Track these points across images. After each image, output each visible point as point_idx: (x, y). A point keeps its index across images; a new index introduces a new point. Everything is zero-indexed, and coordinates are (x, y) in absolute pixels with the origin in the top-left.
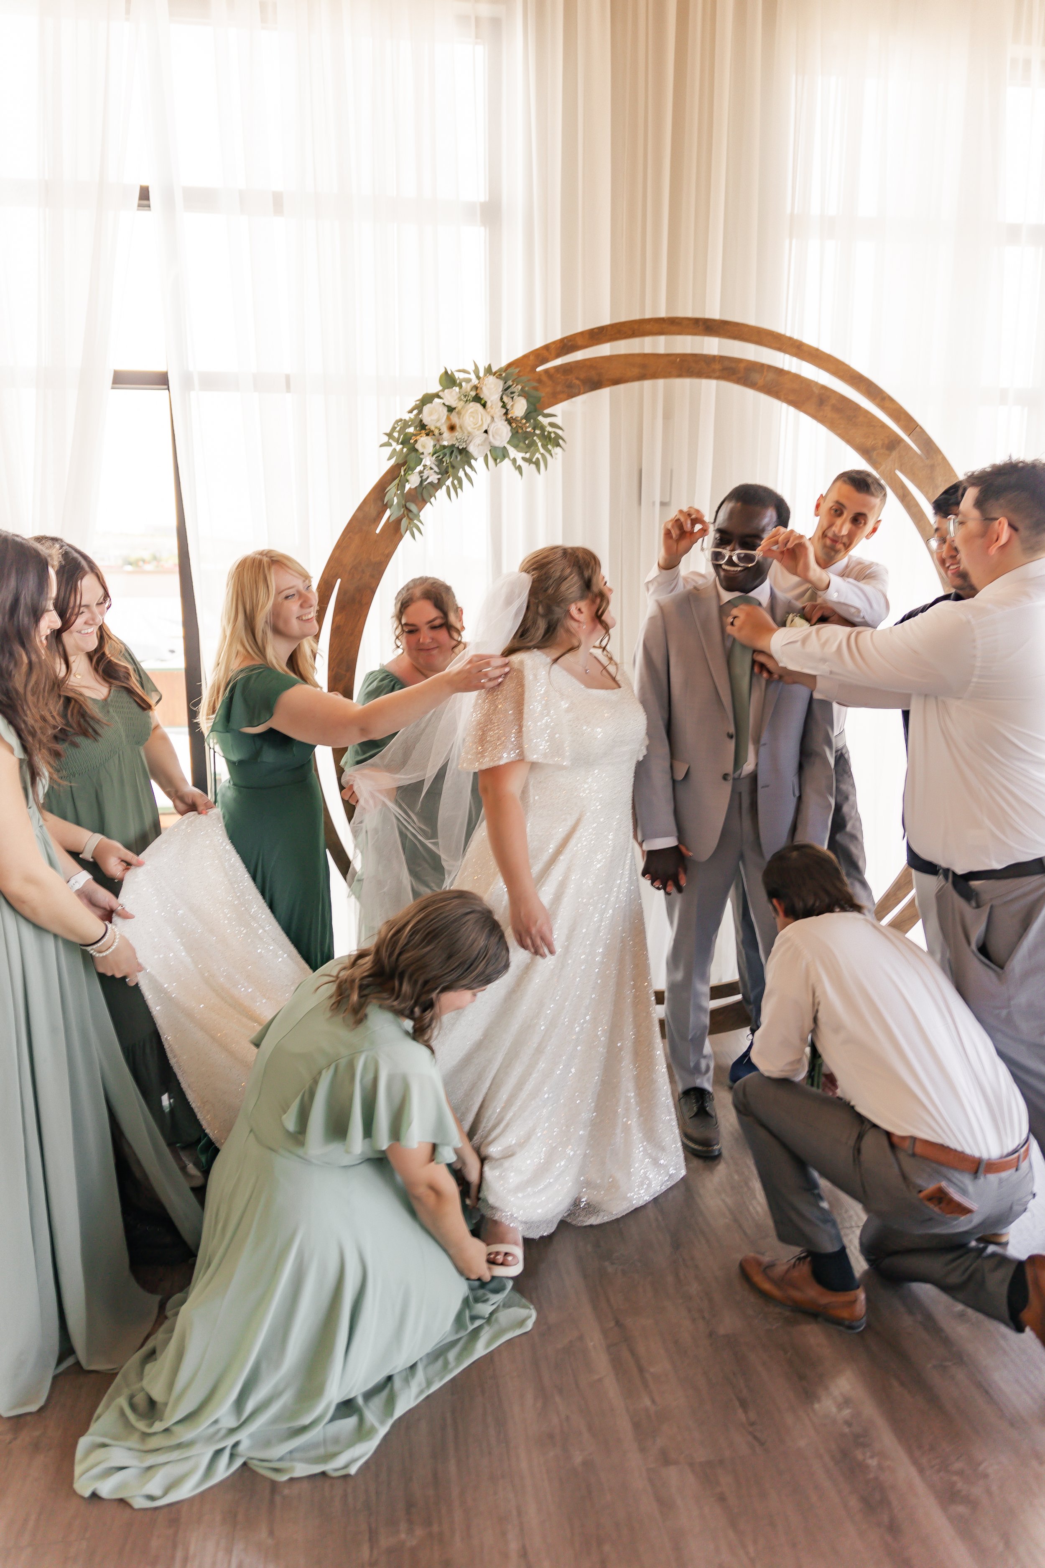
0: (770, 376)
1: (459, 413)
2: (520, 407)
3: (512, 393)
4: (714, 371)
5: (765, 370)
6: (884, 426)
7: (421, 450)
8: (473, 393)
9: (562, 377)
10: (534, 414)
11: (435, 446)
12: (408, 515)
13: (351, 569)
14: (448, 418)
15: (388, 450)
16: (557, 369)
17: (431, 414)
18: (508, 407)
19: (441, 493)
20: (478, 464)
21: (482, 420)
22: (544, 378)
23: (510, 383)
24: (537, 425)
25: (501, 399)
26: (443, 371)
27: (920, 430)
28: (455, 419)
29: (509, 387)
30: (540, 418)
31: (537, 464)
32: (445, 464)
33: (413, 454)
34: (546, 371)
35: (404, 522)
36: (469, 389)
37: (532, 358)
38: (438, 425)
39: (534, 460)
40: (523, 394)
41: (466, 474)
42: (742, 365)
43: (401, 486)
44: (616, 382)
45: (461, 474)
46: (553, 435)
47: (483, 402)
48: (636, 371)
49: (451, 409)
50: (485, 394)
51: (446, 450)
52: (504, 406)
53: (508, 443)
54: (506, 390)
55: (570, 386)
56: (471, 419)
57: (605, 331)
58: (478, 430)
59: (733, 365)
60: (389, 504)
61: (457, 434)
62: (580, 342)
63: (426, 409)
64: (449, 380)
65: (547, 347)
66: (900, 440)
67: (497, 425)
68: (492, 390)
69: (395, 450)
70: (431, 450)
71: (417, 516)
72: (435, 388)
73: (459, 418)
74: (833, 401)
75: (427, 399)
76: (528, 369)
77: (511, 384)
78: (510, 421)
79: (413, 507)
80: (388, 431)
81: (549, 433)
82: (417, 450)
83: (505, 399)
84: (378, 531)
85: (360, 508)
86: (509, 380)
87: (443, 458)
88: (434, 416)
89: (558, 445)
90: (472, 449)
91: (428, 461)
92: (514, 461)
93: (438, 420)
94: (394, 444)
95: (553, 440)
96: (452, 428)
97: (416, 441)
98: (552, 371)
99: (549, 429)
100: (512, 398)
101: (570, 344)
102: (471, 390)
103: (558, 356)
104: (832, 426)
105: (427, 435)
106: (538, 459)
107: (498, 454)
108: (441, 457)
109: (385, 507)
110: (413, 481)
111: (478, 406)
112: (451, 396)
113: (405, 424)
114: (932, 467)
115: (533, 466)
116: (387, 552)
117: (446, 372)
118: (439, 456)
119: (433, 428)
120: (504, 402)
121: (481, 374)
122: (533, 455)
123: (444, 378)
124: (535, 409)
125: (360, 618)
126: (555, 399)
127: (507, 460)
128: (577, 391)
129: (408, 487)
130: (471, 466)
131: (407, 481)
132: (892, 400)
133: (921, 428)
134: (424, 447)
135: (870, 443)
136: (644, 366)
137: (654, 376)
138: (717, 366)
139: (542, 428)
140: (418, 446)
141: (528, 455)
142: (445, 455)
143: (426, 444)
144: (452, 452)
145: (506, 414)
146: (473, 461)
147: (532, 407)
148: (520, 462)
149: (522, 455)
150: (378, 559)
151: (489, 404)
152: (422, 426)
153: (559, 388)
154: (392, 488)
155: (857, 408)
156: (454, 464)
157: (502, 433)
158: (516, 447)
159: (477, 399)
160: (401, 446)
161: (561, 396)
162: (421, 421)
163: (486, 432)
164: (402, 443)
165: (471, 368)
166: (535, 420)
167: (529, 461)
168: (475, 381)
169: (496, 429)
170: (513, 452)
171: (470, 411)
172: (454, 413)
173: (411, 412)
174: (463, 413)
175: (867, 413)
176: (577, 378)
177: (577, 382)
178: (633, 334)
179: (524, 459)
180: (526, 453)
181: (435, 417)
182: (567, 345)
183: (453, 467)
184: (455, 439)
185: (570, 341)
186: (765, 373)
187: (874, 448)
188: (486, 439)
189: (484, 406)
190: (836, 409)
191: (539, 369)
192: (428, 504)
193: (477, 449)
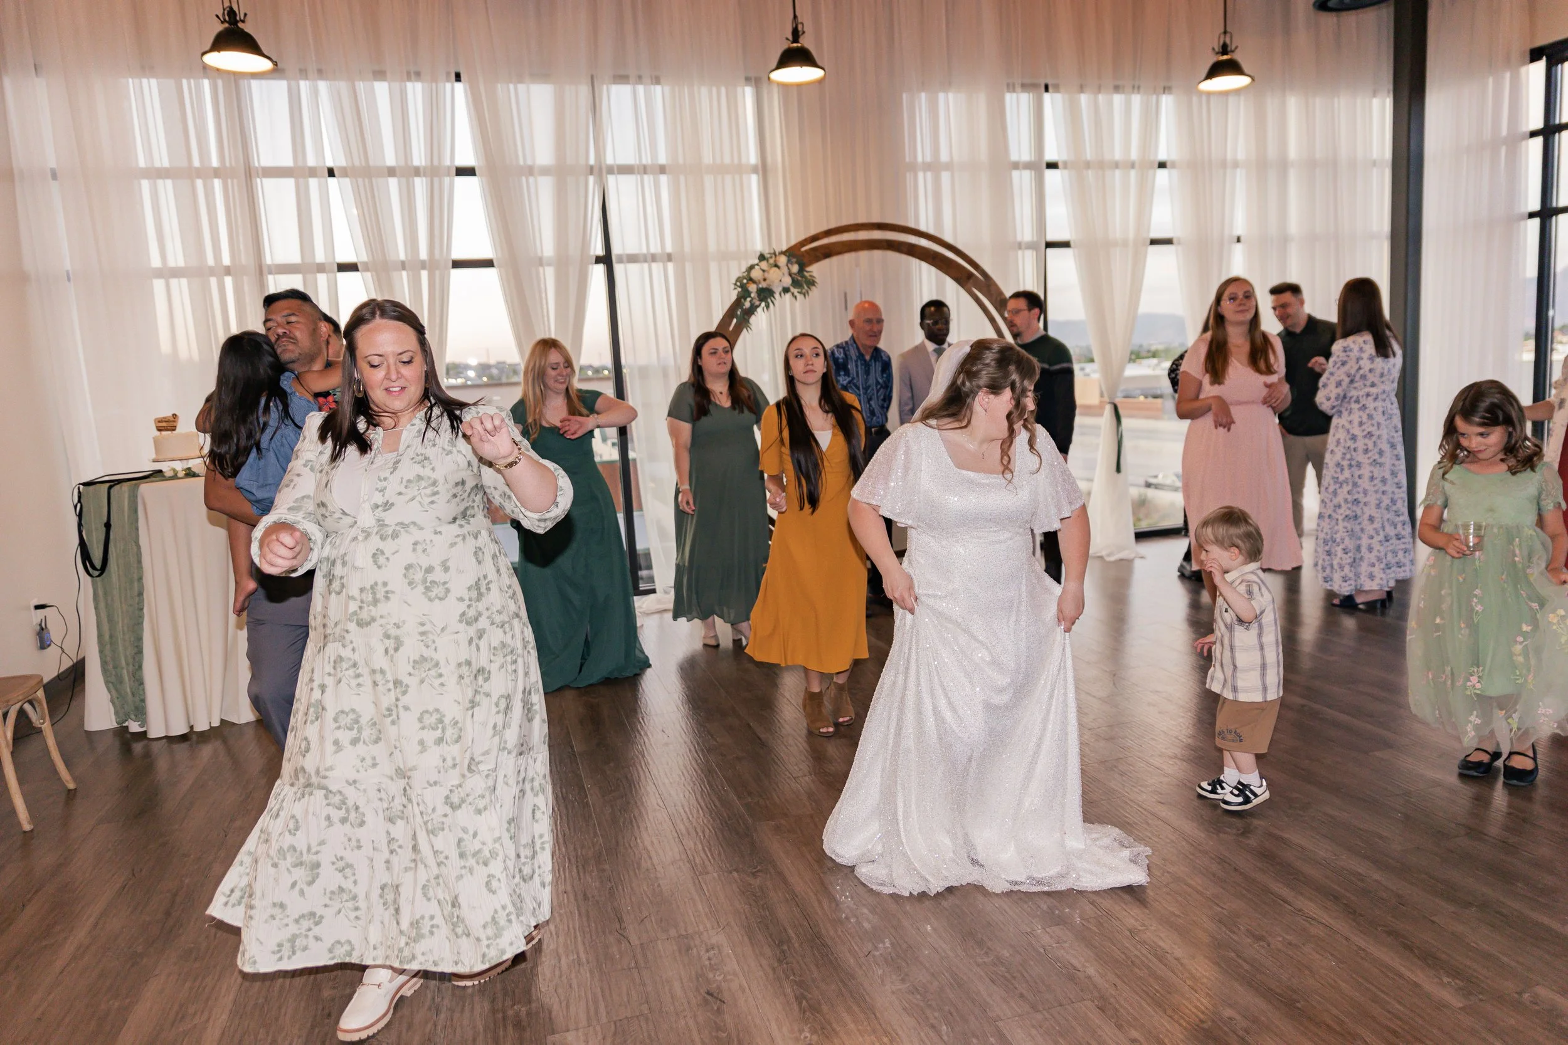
1: (768, 273)
2: (795, 268)
3: (791, 261)
4: (883, 246)
6: (964, 268)
7: (750, 290)
8: (774, 263)
9: (813, 253)
10: (802, 271)
11: (757, 288)
12: (744, 320)
14: (763, 275)
15: (734, 291)
16: (810, 249)
17: (754, 274)
18: (790, 269)
19: (760, 310)
20: (777, 296)
21: (778, 275)
22: (805, 254)
24: (803, 276)
25: (786, 264)
26: (759, 253)
28: (766, 275)
29: (790, 259)
30: (804, 273)
31: (804, 294)
32: (761, 296)
33: (747, 292)
34: (806, 251)
35: (744, 323)
36: (772, 261)
37: (798, 245)
38: (758, 278)
39: (803, 292)
40: (797, 262)
42: (896, 243)
43: (741, 307)
44: (840, 254)
45: (769, 300)
48: (846, 248)
49: (764, 271)
50: (779, 264)
51: (762, 290)
52: (788, 268)
53: (790, 285)
54: (788, 260)
55: (816, 257)
56: (774, 275)
57: (830, 231)
58: (776, 280)
59: (892, 243)
60: (736, 316)
61: (768, 281)
62: (821, 237)
63: (752, 271)
64: (762, 258)
65: (805, 240)
66: (973, 274)
67: (785, 277)
68: (783, 260)
69: (738, 290)
70: (755, 290)
71: (749, 321)
72: (756, 262)
73: (768, 275)
74: (940, 258)
75: (752, 267)
76: (797, 250)
77: (791, 257)
78: (790, 275)
79: (747, 317)
80: (735, 282)
81: (809, 279)
82: (748, 290)
83: (788, 264)
84: (731, 329)
85: (722, 319)
86: (790, 255)
87: (760, 293)
88: (756, 274)
89: (814, 285)
90: (774, 289)
91: (754, 295)
92: (793, 294)
93: (758, 276)
94: (737, 288)
95: (811, 283)
96: (765, 280)
97: (748, 286)
98: (808, 251)
100: (792, 264)
103: (810, 244)
104: (940, 269)
105: (753, 283)
106: (805, 292)
107: (786, 290)
109: (734, 317)
110: (747, 304)
111: (776, 269)
112: (764, 265)
113: (744, 278)
114: (992, 288)
115: (802, 296)
117: (761, 254)
119: (755, 280)
120: (788, 266)
121: (777, 254)
122: (802, 290)
123: (760, 257)
124: (802, 269)
126: (811, 263)
127: (790, 293)
128: (820, 259)
129: (744, 307)
130: (774, 297)
131: (744, 304)
135: (958, 276)
136: (851, 246)
137: (857, 250)
138: (884, 244)
139: (806, 278)
140: (749, 288)
141: (800, 291)
142: (762, 292)
143: (753, 288)
144: (765, 291)
145: (789, 272)
146: (774, 295)
148: (796, 294)
149: (797, 291)
151: (781, 268)
152: (751, 280)
153: (812, 258)
154: (737, 308)
155: (951, 260)
156: (766, 296)
157: (787, 281)
158: (795, 288)
159: (776, 266)
160: (741, 289)
161: (813, 262)
162: (750, 277)
163: (780, 281)
164: (741, 287)
165: (772, 251)
166: (802, 274)
167: (800, 293)
168: (774, 257)
169: (785, 279)
170: (792, 289)
171: (773, 271)
173: (744, 273)
174: (770, 272)
175: (956, 262)
176: (819, 254)
178: (844, 231)
180: (799, 289)
182: (814, 238)
183: (765, 298)
184: (766, 285)
185: (815, 236)
186: (906, 246)
187: (961, 279)
188: (780, 284)
189: (779, 268)
191: (802, 250)
192: (754, 315)
193: (777, 290)
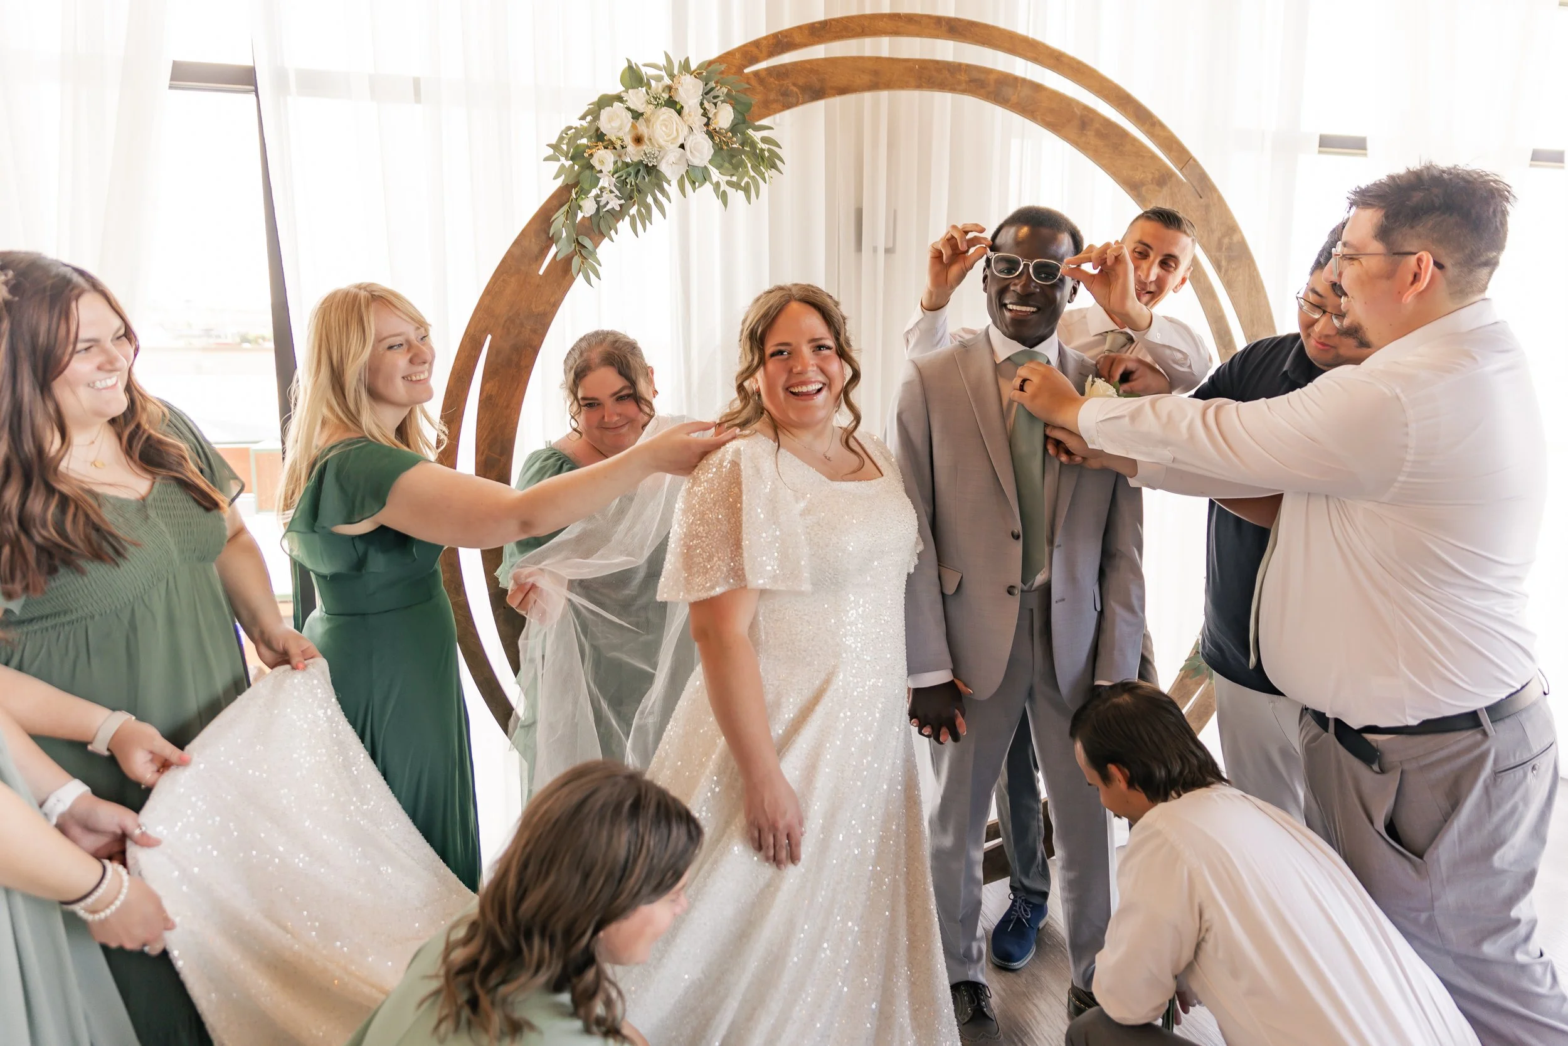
0: (1025, 92)
1: (647, 121)
2: (725, 117)
3: (715, 97)
4: (959, 83)
5: (1019, 85)
6: (1154, 157)
7: (598, 167)
8: (666, 96)
9: (776, 82)
10: (742, 126)
11: (616, 163)
12: (580, 252)
13: (506, 321)
14: (634, 126)
15: (555, 166)
16: (770, 71)
17: (610, 120)
18: (710, 116)
19: (624, 225)
20: (672, 189)
21: (677, 130)
22: (754, 82)
23: (712, 84)
24: (747, 141)
25: (702, 104)
26: (626, 65)
27: (1193, 162)
28: (642, 128)
29: (712, 89)
30: (750, 132)
31: (746, 190)
32: (629, 186)
33: (588, 172)
34: (756, 74)
35: (576, 261)
36: (660, 90)
37: (738, 55)
38: (621, 135)
39: (743, 184)
40: (730, 99)
41: (656, 200)
42: (992, 77)
43: (571, 214)
44: (843, 91)
45: (650, 200)
46: (767, 154)
47: (678, 107)
48: (866, 78)
49: (637, 115)
50: (682, 98)
51: (630, 169)
52: (705, 114)
53: (710, 162)
54: (707, 94)
55: (785, 94)
56: (664, 129)
57: (828, 27)
58: (672, 143)
59: (983, 76)
60: (555, 238)
61: (645, 147)
62: (798, 39)
63: (605, 113)
64: (634, 77)
65: (756, 43)
66: (1171, 175)
67: (696, 139)
68: (690, 92)
69: (563, 166)
70: (609, 167)
71: (593, 254)
72: (617, 88)
73: (648, 127)
74: (1097, 125)
75: (605, 101)
76: (734, 70)
77: (714, 85)
78: (711, 134)
79: (587, 242)
80: (554, 142)
81: (762, 150)
82: (592, 167)
83: (706, 104)
84: (541, 272)
85: (517, 243)
86: (711, 81)
87: (626, 179)
88: (614, 122)
89: (774, 166)
90: (664, 168)
91: (606, 181)
92: (718, 185)
93: (620, 129)
94: (563, 159)
95: (767, 160)
96: (638, 140)
97: (591, 155)
98: (763, 74)
99: (765, 146)
100: (715, 104)
101: (785, 40)
102: (663, 91)
103: (771, 54)
104: (1096, 155)
105: (606, 148)
106: (748, 183)
107: (695, 176)
108: (623, 178)
109: (551, 240)
110: (588, 207)
111: (672, 112)
112: (637, 99)
113: (579, 133)
114: (1207, 208)
115: (741, 193)
116: (552, 300)
117: (630, 67)
118: (622, 176)
119: (613, 139)
120: (705, 109)
121: (676, 72)
122: (741, 179)
123: (627, 75)
124: (742, 122)
125: (518, 385)
126: (769, 109)
127: (708, 183)
128: (794, 100)
129: (580, 216)
130: (663, 191)
131: (580, 207)
132: (1162, 126)
133: (1195, 160)
134: (602, 162)
135: (1138, 176)
136: (876, 73)
137: (888, 86)
138: (963, 77)
139: (753, 145)
140: (594, 162)
141: (734, 179)
142: (629, 175)
143: (604, 160)
144: (639, 171)
145: (707, 124)
146: (665, 185)
147: (740, 117)
148: (723, 187)
149: (729, 178)
150: (541, 309)
151: (686, 111)
152: (599, 136)
153: (772, 96)
154: (559, 217)
155: (1124, 134)
156: (641, 186)
157: (702, 150)
158: (719, 167)
159: (671, 103)
160: (571, 162)
161: (774, 106)
162: (598, 129)
163: (682, 146)
164: (572, 159)
165: (662, 62)
166: (743, 134)
167: (736, 186)
168: (667, 81)
169: (695, 143)
170: (715, 174)
171: (661, 118)
172: (641, 119)
173: (583, 118)
174: (653, 120)
175: (1134, 140)
176: (794, 84)
177: (795, 89)
178: (863, 31)
179: (729, 183)
180: (732, 175)
181: (616, 124)
182: (780, 42)
183: (639, 191)
184: (642, 153)
185: (786, 36)
186: (1019, 88)
187: (1143, 184)
188: (682, 156)
189: (679, 112)
190: (1099, 134)
191: (747, 71)
192: (606, 239)
193: (670, 168)
